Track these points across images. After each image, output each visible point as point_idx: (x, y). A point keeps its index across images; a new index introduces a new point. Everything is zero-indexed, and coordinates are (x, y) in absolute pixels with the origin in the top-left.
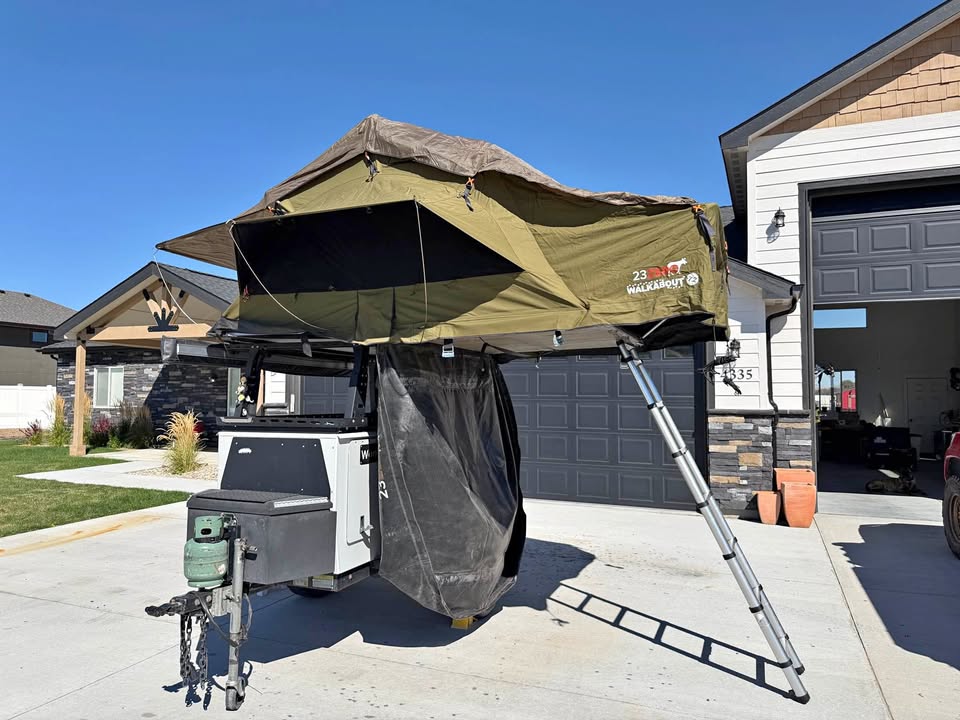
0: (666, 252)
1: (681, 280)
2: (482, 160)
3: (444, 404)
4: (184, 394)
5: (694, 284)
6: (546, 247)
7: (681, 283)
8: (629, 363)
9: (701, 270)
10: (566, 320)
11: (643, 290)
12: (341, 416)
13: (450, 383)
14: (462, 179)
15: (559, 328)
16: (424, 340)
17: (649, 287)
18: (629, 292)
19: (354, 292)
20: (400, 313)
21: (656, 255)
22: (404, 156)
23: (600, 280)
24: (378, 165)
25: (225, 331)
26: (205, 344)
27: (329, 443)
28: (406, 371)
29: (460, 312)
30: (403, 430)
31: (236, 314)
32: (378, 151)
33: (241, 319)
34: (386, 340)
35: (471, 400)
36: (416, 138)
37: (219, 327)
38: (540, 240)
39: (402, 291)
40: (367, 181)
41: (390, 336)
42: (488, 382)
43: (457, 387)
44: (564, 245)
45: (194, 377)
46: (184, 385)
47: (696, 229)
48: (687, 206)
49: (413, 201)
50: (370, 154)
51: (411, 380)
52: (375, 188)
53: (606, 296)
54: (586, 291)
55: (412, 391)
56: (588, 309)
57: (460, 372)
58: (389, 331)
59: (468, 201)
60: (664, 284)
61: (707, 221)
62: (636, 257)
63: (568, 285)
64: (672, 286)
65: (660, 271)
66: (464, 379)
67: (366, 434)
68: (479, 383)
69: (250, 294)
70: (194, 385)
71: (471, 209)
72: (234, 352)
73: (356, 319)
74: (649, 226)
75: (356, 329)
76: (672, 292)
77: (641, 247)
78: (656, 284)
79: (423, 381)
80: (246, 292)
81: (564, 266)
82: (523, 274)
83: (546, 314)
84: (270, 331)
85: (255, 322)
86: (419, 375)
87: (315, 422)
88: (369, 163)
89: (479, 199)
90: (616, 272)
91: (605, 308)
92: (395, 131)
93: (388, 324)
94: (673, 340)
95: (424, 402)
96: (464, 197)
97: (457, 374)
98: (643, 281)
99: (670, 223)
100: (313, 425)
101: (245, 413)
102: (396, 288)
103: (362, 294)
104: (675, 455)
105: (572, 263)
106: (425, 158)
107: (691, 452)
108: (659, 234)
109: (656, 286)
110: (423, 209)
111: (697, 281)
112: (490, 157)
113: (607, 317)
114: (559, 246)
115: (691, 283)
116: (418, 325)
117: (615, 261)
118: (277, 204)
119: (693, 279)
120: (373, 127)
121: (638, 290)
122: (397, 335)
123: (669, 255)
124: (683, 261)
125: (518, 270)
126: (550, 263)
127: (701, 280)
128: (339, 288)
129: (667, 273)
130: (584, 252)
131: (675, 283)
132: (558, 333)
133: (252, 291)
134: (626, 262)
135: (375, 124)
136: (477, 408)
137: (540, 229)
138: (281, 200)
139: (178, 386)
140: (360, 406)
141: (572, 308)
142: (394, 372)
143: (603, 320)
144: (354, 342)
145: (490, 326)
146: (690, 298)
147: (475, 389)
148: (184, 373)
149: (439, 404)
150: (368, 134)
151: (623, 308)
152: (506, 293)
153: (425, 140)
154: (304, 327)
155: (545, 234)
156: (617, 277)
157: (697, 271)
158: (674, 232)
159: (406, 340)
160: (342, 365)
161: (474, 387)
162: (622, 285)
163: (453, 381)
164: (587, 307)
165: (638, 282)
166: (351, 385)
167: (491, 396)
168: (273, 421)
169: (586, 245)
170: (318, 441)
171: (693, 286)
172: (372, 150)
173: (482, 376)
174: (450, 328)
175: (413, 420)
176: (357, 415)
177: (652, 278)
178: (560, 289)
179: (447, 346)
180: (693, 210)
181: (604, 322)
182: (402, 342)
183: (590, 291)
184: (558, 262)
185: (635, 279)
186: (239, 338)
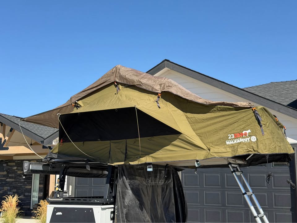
0: (242, 127)
1: (249, 139)
2: (164, 86)
3: (146, 193)
4: (7, 185)
5: (254, 141)
6: (192, 123)
7: (249, 140)
8: (234, 173)
9: (257, 135)
10: (200, 156)
11: (233, 143)
12: (102, 197)
13: (151, 182)
14: (156, 94)
15: (197, 159)
16: (139, 163)
17: (235, 141)
18: (227, 144)
19: (109, 141)
20: (128, 151)
21: (238, 128)
22: (131, 84)
23: (215, 138)
24: (120, 86)
25: (51, 159)
26: (42, 164)
27: (97, 210)
28: (129, 177)
29: (155, 151)
30: (126, 204)
31: (56, 151)
32: (120, 81)
33: (59, 153)
34: (123, 163)
35: (160, 190)
36: (136, 76)
37: (49, 157)
38: (189, 120)
39: (130, 141)
40: (115, 94)
41: (124, 161)
42: (170, 181)
43: (154, 184)
44: (199, 123)
45: (13, 175)
46: (8, 180)
47: (254, 117)
48: (250, 108)
49: (135, 107)
50: (117, 82)
51: (132, 181)
52: (118, 98)
53: (217, 145)
54: (209, 143)
55: (132, 186)
56: (210, 151)
57: (156, 177)
58: (124, 159)
59: (158, 104)
60: (241, 140)
61: (258, 114)
62: (230, 128)
63: (201, 140)
64: (245, 141)
65: (240, 135)
66: (158, 180)
67: (113, 206)
68: (165, 182)
69: (63, 142)
70: (13, 180)
71: (159, 108)
72: (53, 167)
73: (110, 153)
74: (235, 115)
75: (110, 158)
76: (245, 144)
77: (232, 124)
78: (238, 140)
79: (137, 182)
80: (61, 141)
81: (199, 131)
82: (181, 135)
83: (192, 152)
84: (71, 159)
85: (65, 154)
86: (136, 179)
87: (90, 200)
88: (116, 86)
89: (163, 103)
90: (221, 134)
91: (216, 150)
92: (127, 72)
93: (124, 156)
94: (261, 161)
95: (137, 192)
96: (157, 101)
97: (155, 178)
98: (233, 139)
99: (243, 115)
100: (89, 202)
101: (58, 196)
102: (127, 140)
103: (112, 142)
104: (255, 217)
105: (203, 131)
106: (140, 85)
107: (266, 216)
108: (238, 119)
109: (238, 141)
110: (139, 110)
111: (256, 140)
112: (167, 85)
113: (217, 154)
114: (197, 123)
115: (253, 140)
116: (136, 157)
117: (221, 130)
118: (76, 102)
119: (254, 139)
120: (118, 70)
121: (231, 143)
122: (127, 161)
123: (243, 128)
124: (249, 131)
125: (179, 133)
126: (194, 130)
127: (257, 139)
128: (102, 139)
129: (242, 136)
130: (208, 126)
131: (246, 140)
132: (197, 161)
133: (64, 141)
134: (225, 131)
135: (119, 69)
136: (162, 195)
137: (189, 115)
138: (78, 101)
139: (5, 181)
140: (111, 193)
141: (203, 150)
142: (124, 178)
143: (216, 155)
144: (109, 164)
145: (168, 158)
146: (253, 147)
147: (162, 185)
148: (8, 173)
149: (144, 193)
150: (116, 74)
151: (224, 150)
152: (174, 143)
153: (140, 77)
154: (86, 157)
155: (191, 118)
156: (222, 137)
157: (255, 136)
158: (245, 119)
159: (131, 163)
160: (100, 172)
161: (162, 184)
162: (224, 140)
163: (152, 181)
164: (209, 150)
165: (230, 139)
166: (107, 183)
167: (171, 189)
168: (72, 199)
169: (209, 123)
170: (92, 209)
171: (254, 142)
172: (118, 81)
173: (167, 179)
174: (151, 158)
175: (131, 200)
176: (109, 197)
177: (236, 137)
178: (198, 142)
179: (150, 166)
180: (252, 110)
181: (216, 156)
182: (130, 164)
183: (211, 143)
184: (197, 130)
185: (229, 138)
186: (57, 162)
